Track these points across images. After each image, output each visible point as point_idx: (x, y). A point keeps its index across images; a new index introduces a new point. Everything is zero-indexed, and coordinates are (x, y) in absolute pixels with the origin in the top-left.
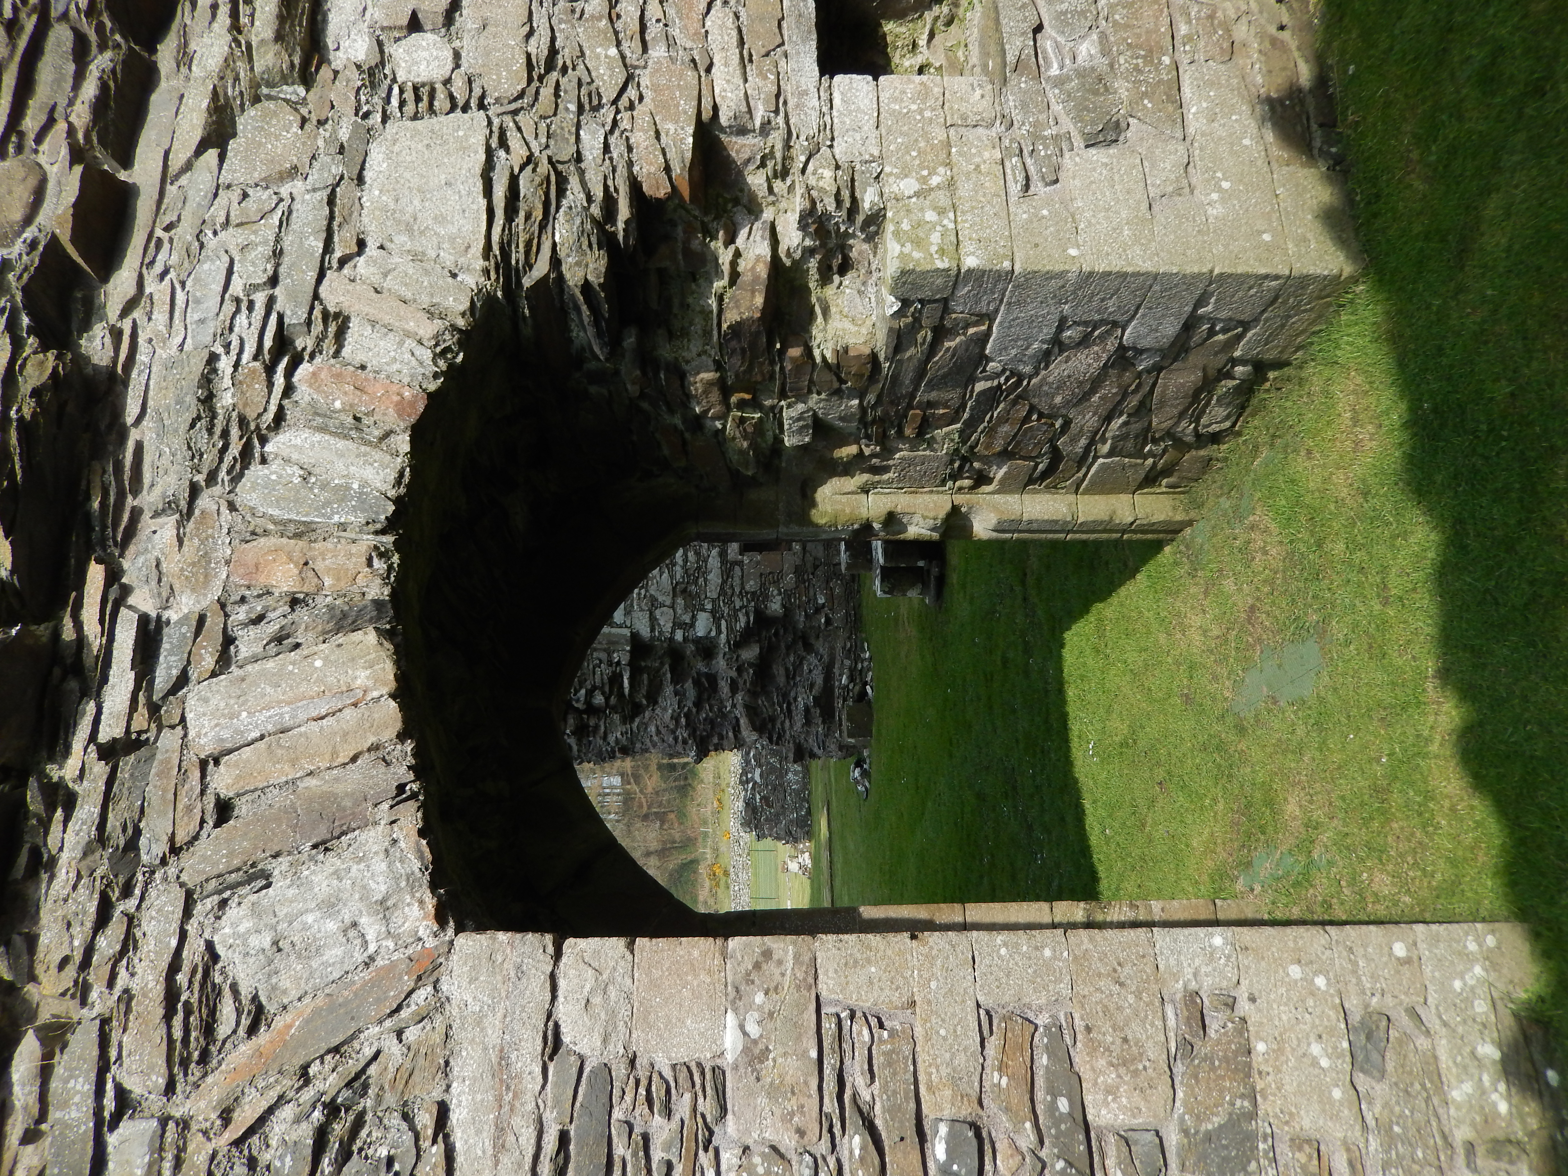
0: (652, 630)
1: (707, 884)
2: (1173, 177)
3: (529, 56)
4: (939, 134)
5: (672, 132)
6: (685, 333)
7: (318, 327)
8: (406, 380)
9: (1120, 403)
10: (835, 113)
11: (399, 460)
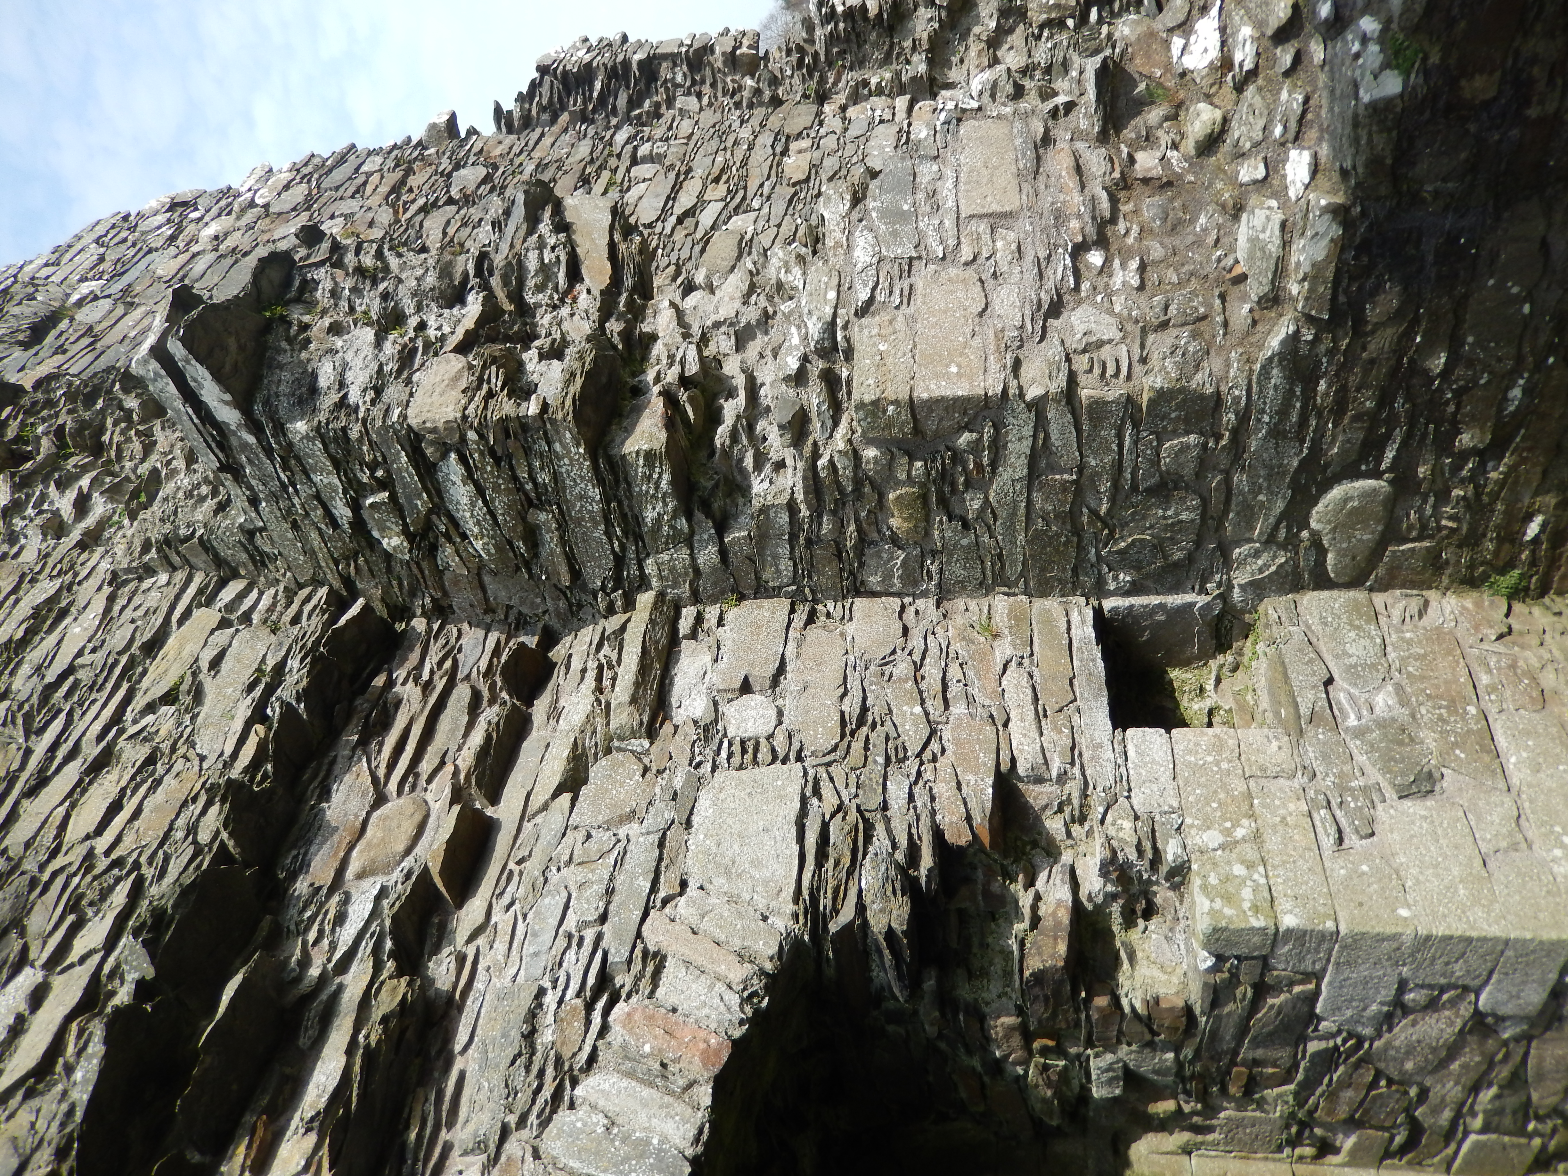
2: (1504, 831)
3: (842, 714)
4: (1239, 787)
5: (973, 782)
6: (984, 973)
7: (637, 967)
8: (713, 1026)
9: (1487, 1072)
10: (1130, 765)
11: (700, 1114)
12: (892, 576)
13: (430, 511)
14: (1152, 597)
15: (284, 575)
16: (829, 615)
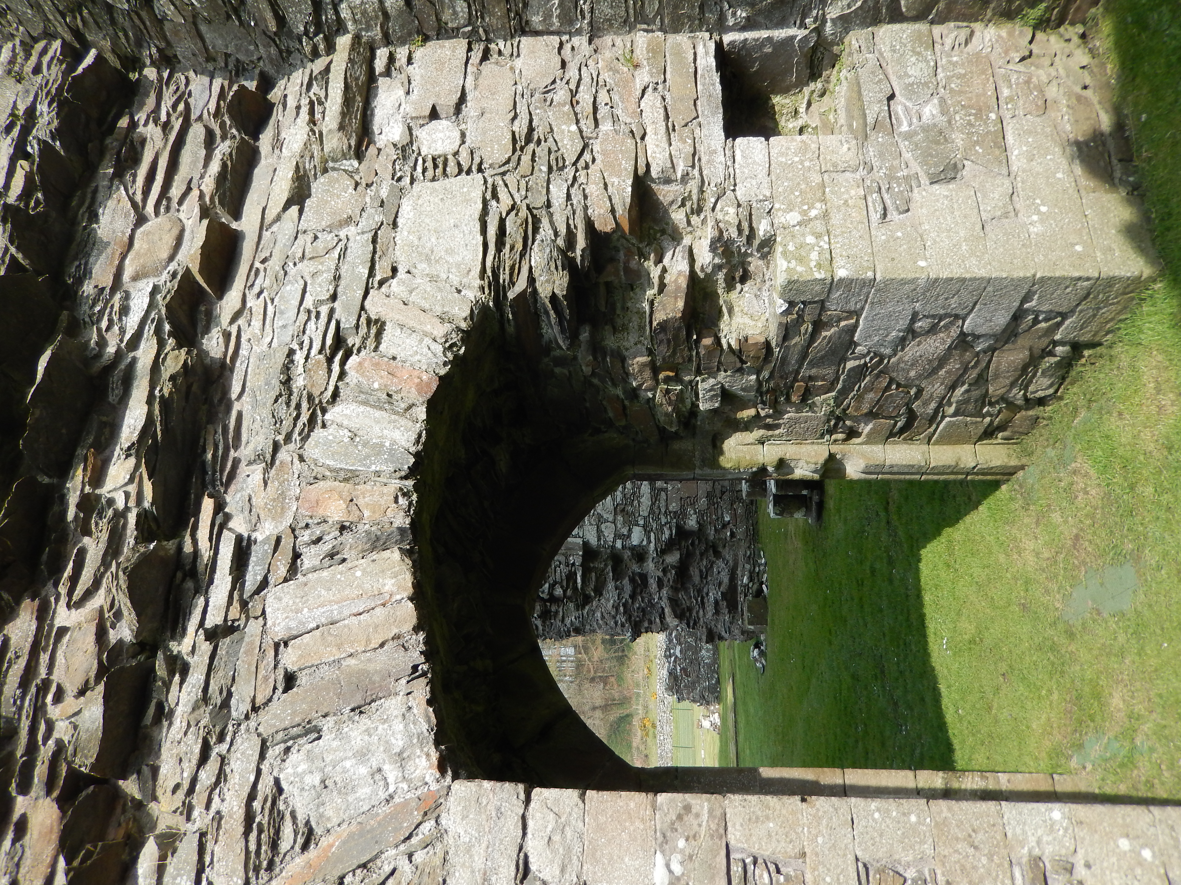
0: (599, 539)
1: (639, 733)
2: (1001, 204)
3: (513, 133)
4: (816, 178)
5: (616, 183)
6: (625, 328)
7: (363, 330)
8: (424, 367)
9: (962, 375)
10: (737, 166)
11: (418, 425)
12: (551, 16)
14: (762, 32)
15: (17, 29)
16: (500, 53)
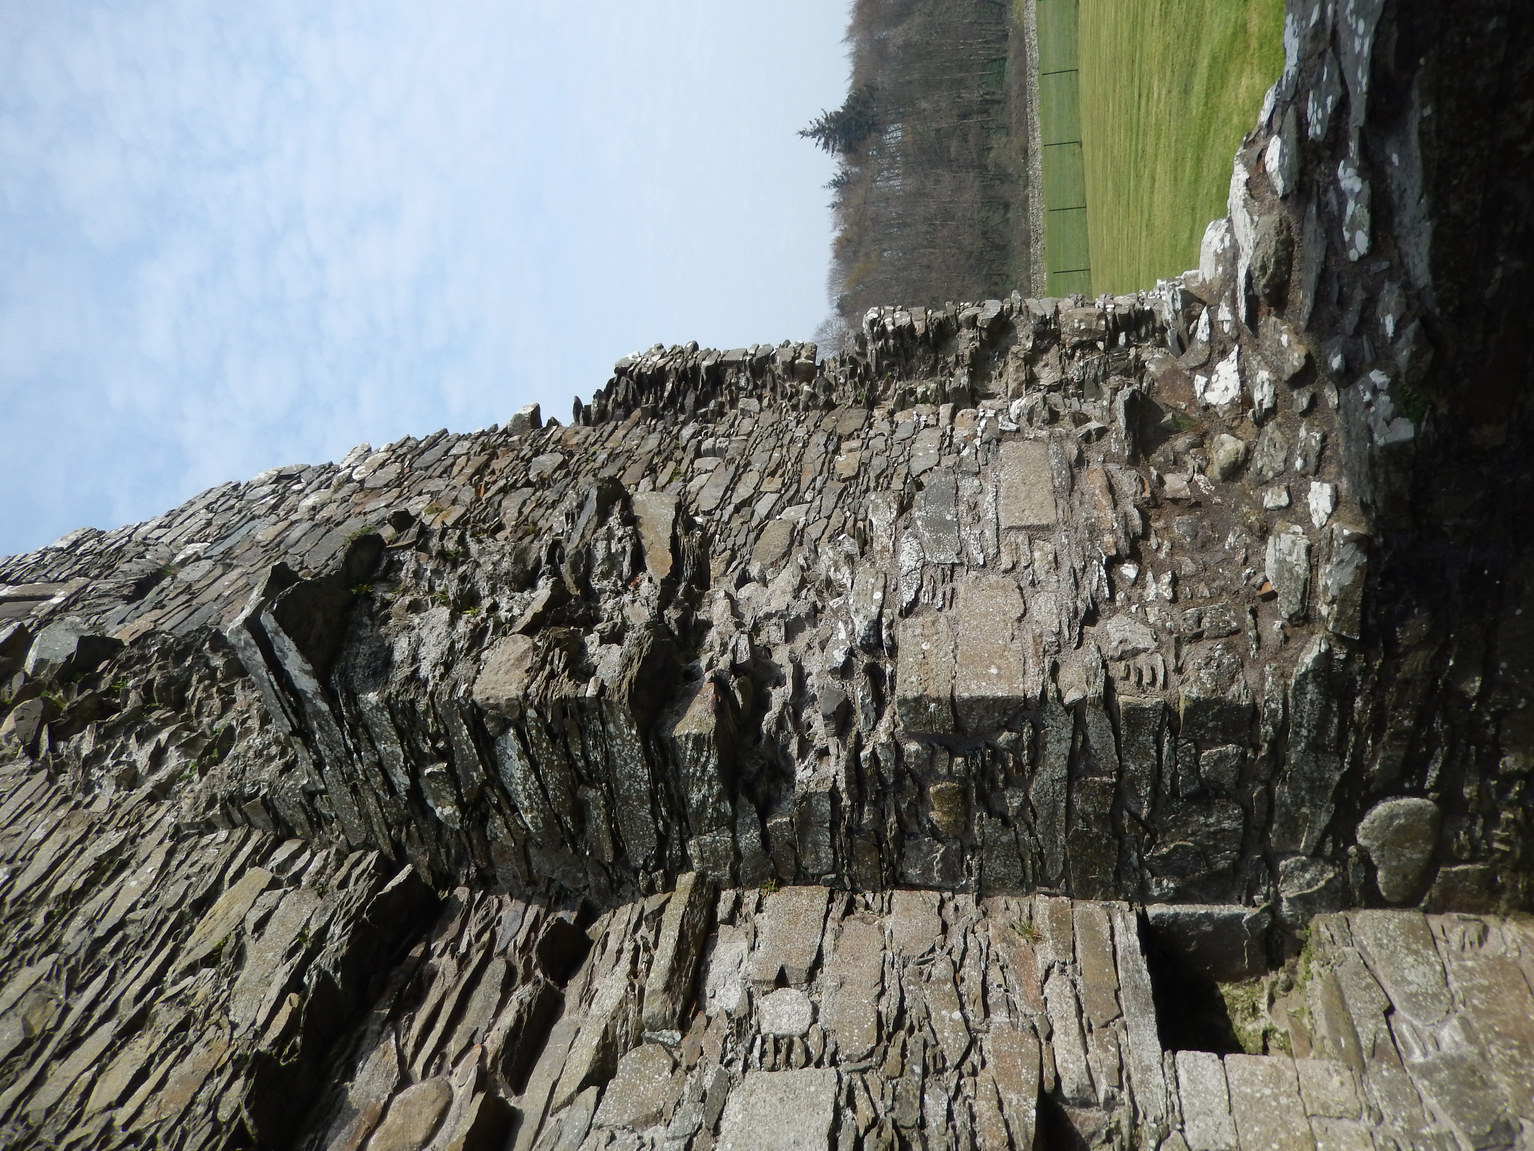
3: (879, 1014)
4: (1300, 1126)
5: (1014, 1102)
10: (1182, 1093)
12: (932, 870)
13: (484, 783)
14: (1198, 906)
15: (338, 837)
16: (867, 906)
